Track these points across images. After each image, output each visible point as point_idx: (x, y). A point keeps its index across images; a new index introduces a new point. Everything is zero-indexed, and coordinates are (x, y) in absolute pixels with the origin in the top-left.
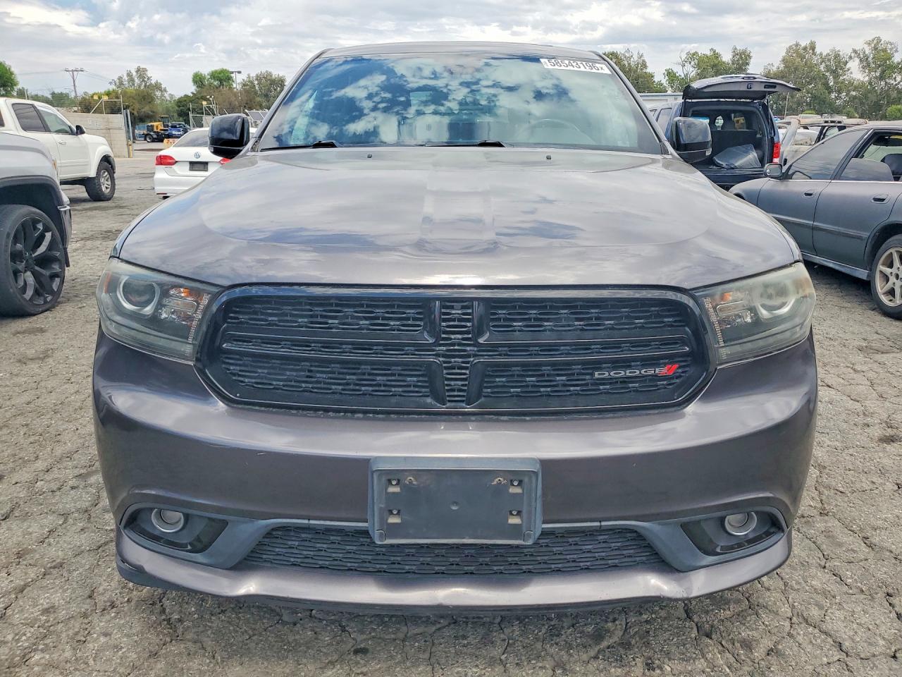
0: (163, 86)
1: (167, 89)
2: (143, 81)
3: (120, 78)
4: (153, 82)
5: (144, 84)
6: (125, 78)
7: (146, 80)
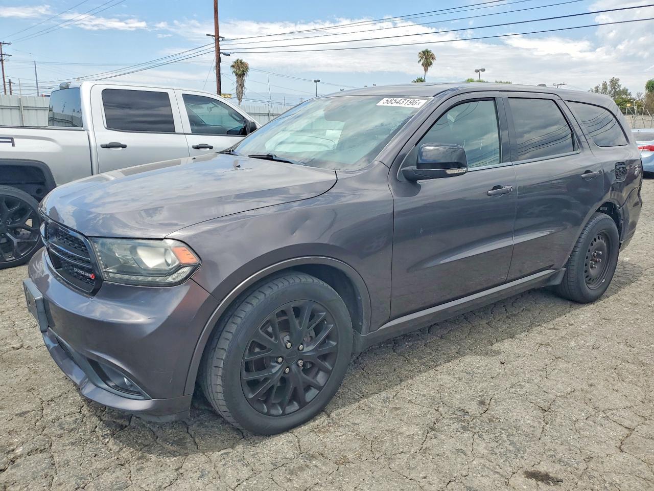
0: (629, 91)
1: (632, 93)
2: (614, 88)
3: (597, 87)
4: (621, 89)
5: (614, 90)
6: (601, 87)
7: (616, 87)
